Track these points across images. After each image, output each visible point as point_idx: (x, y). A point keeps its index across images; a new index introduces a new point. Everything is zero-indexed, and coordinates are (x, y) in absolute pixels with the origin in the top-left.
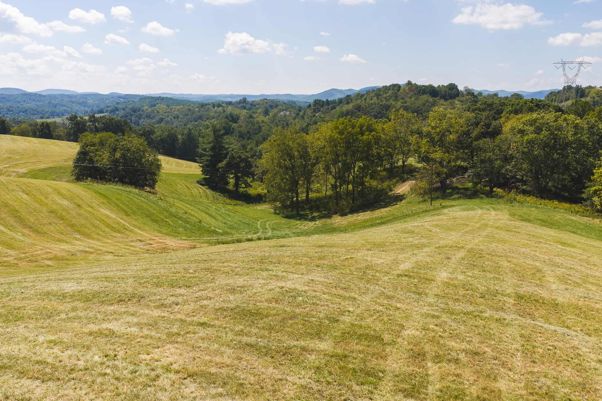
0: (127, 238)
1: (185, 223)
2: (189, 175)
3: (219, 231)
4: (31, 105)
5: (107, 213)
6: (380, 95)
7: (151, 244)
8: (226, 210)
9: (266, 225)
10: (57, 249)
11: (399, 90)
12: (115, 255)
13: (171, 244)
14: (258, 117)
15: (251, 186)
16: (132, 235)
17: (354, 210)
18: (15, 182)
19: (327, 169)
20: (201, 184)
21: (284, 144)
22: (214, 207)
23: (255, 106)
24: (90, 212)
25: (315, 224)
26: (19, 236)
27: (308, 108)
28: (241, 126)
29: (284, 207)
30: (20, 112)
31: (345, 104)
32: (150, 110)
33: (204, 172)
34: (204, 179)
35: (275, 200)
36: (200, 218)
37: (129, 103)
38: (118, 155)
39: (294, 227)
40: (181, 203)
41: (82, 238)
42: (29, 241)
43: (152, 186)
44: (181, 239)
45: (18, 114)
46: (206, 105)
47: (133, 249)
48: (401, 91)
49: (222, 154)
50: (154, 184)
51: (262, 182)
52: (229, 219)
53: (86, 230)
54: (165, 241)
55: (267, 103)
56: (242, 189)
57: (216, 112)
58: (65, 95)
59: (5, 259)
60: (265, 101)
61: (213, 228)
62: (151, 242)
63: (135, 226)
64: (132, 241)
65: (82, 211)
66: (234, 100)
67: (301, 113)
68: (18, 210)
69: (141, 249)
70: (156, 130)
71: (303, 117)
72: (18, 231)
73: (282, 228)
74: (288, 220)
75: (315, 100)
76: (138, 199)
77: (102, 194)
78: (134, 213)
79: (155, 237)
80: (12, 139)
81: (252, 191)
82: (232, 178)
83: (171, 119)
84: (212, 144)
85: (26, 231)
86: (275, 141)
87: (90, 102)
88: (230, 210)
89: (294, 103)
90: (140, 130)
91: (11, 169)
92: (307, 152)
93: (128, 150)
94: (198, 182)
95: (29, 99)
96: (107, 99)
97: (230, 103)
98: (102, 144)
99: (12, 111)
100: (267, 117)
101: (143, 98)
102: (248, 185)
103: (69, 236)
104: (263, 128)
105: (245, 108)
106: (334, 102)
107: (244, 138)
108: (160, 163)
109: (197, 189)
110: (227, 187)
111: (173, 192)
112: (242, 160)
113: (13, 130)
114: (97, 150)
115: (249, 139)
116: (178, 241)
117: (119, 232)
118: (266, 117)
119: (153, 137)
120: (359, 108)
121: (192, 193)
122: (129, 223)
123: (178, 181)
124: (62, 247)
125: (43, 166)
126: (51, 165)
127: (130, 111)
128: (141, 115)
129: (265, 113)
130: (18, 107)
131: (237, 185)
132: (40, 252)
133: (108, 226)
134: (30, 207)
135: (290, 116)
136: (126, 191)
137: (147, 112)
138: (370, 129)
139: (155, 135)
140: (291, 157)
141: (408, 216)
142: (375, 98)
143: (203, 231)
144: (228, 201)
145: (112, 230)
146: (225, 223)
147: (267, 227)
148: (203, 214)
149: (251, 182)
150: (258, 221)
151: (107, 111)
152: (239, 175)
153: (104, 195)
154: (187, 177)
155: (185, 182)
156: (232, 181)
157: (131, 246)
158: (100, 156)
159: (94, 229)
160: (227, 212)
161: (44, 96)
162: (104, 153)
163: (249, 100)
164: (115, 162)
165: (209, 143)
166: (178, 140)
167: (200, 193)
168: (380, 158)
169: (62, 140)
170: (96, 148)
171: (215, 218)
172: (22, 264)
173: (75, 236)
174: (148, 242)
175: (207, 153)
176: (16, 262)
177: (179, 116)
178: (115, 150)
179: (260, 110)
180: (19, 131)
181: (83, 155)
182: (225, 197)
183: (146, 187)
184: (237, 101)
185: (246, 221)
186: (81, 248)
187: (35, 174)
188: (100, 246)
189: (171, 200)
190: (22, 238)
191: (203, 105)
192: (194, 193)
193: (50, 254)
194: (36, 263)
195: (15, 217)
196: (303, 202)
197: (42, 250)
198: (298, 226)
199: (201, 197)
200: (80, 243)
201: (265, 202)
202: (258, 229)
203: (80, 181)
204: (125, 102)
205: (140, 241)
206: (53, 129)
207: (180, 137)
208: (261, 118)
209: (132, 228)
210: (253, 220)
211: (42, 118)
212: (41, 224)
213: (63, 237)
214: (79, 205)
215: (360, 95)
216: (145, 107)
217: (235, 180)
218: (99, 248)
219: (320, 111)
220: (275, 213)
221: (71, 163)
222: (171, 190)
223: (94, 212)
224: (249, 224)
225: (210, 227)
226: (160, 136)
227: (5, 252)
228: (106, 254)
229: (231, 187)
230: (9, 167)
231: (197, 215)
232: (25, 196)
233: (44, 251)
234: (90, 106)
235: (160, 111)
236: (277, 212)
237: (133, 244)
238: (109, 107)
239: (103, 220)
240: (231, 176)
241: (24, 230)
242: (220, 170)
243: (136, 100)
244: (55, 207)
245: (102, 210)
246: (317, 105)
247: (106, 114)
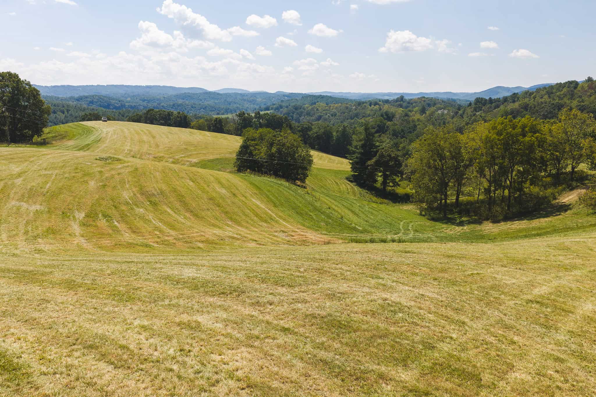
0: (272, 228)
1: (327, 218)
2: (340, 171)
3: (359, 228)
4: (211, 102)
5: (257, 203)
6: (552, 93)
7: (293, 236)
8: (369, 208)
9: (408, 226)
10: (210, 233)
11: (575, 88)
12: (258, 244)
13: (312, 237)
14: (414, 116)
15: (399, 185)
16: (277, 225)
17: (508, 218)
18: (185, 170)
19: (481, 172)
20: (349, 181)
21: (435, 143)
22: (358, 205)
23: (412, 104)
24: (243, 201)
25: (462, 229)
26: (181, 219)
27: (469, 106)
28: (396, 124)
29: (431, 209)
30: (201, 109)
31: (510, 103)
32: (310, 107)
33: (353, 168)
34: (353, 176)
35: (422, 201)
36: (343, 214)
37: (292, 101)
38: (274, 150)
39: (439, 231)
40: (327, 198)
41: (233, 225)
42: (189, 224)
43: (303, 180)
44: (321, 234)
45: (200, 110)
46: (363, 103)
47: (275, 238)
48: (579, 88)
49: (372, 151)
50: (305, 178)
51: (410, 181)
52: (372, 217)
53: (237, 218)
54: (305, 234)
55: (424, 101)
56: (390, 188)
57: (372, 110)
58: (238, 93)
59: (166, 238)
60: (423, 99)
61: (353, 225)
62: (293, 234)
63: (280, 217)
64: (276, 232)
65: (236, 200)
66: (391, 98)
67: (460, 112)
68: (183, 196)
69: (283, 239)
70: (313, 127)
71: (462, 116)
72: (181, 215)
73: (426, 231)
74: (433, 223)
75: (477, 98)
76: (287, 192)
77: (255, 185)
78: (282, 205)
79: (297, 229)
80: (190, 132)
81: (400, 191)
82: (381, 176)
83: (329, 116)
84: (363, 142)
85: (188, 215)
86: (425, 140)
87: (259, 100)
88: (373, 208)
89: (454, 101)
90: (299, 127)
91: (186, 159)
92: (460, 153)
93: (284, 145)
94: (347, 179)
95: (209, 97)
96: (274, 97)
97: (387, 101)
98: (261, 138)
99: (195, 108)
100: (424, 115)
101: (305, 97)
102: (396, 184)
103: (222, 222)
104: (418, 127)
105: (401, 106)
106: (498, 100)
107: (397, 137)
108: (311, 159)
109: (345, 185)
110: (375, 185)
111: (322, 187)
112: (391, 158)
113: (193, 124)
114: (256, 145)
115: (402, 137)
116: (318, 236)
117: (266, 221)
118: (422, 115)
119: (310, 133)
120: (526, 107)
121: (340, 188)
122: (276, 214)
123: (327, 177)
124: (215, 232)
125: (211, 157)
126: (218, 157)
127: (292, 108)
128: (302, 112)
129: (422, 111)
130: (200, 104)
131: (384, 183)
132: (195, 235)
133: (257, 215)
134: (194, 193)
135: (447, 114)
136: (278, 184)
137: (307, 109)
138: (534, 130)
139: (312, 132)
140: (442, 157)
141: (572, 229)
142: (546, 97)
143: (343, 227)
144: (374, 199)
145: (260, 219)
146: (366, 221)
147: (410, 229)
148: (347, 211)
149: (399, 181)
150: (401, 221)
151: (272, 109)
152: (388, 173)
153: (257, 187)
154: (337, 173)
155: (334, 178)
156: (380, 179)
157: (275, 236)
158: (259, 150)
159: (244, 217)
160: (371, 210)
161: (221, 95)
162: (262, 148)
163: (407, 98)
164: (271, 156)
165: (360, 140)
166: (332, 137)
167: (348, 189)
168: (543, 162)
169: (231, 134)
170: (256, 142)
171: (358, 215)
172: (179, 244)
173: (228, 222)
174: (290, 233)
175: (357, 151)
176: (175, 241)
177: (336, 114)
178: (272, 145)
179: (417, 108)
180: (197, 125)
181: (244, 149)
182: (372, 194)
183: (297, 181)
184: (394, 99)
185: (389, 220)
186: (231, 234)
187: (204, 165)
188: (247, 234)
189: (317, 195)
190: (183, 221)
191: (359, 103)
192: (342, 189)
193: (204, 237)
194: (190, 244)
195: (180, 201)
196: (452, 205)
197: (197, 232)
198: (443, 230)
199: (348, 193)
200: (230, 229)
201: (412, 202)
202: (400, 229)
203: (240, 172)
204: (288, 100)
205: (283, 232)
206: (225, 124)
207: (334, 134)
208: (417, 116)
209: (278, 219)
210: (396, 220)
211: (218, 114)
212: (200, 210)
213: (217, 223)
214: (234, 194)
215: (528, 93)
216: (306, 105)
217: (384, 178)
218: (246, 235)
219: (481, 110)
220: (421, 214)
221: (234, 156)
222: (320, 185)
223: (247, 201)
224: (391, 224)
225: (351, 224)
226: (317, 133)
227: (167, 232)
228: (251, 241)
229: (378, 185)
230: (184, 157)
231: (340, 211)
232: (191, 183)
233: (199, 234)
234: (258, 104)
235: (320, 109)
236: (423, 213)
237: (276, 234)
238: (274, 105)
239: (253, 210)
240: (380, 174)
241: (186, 214)
242: (369, 167)
243: (298, 99)
244: (214, 195)
245: (254, 200)
246: (478, 103)
247: (272, 111)
